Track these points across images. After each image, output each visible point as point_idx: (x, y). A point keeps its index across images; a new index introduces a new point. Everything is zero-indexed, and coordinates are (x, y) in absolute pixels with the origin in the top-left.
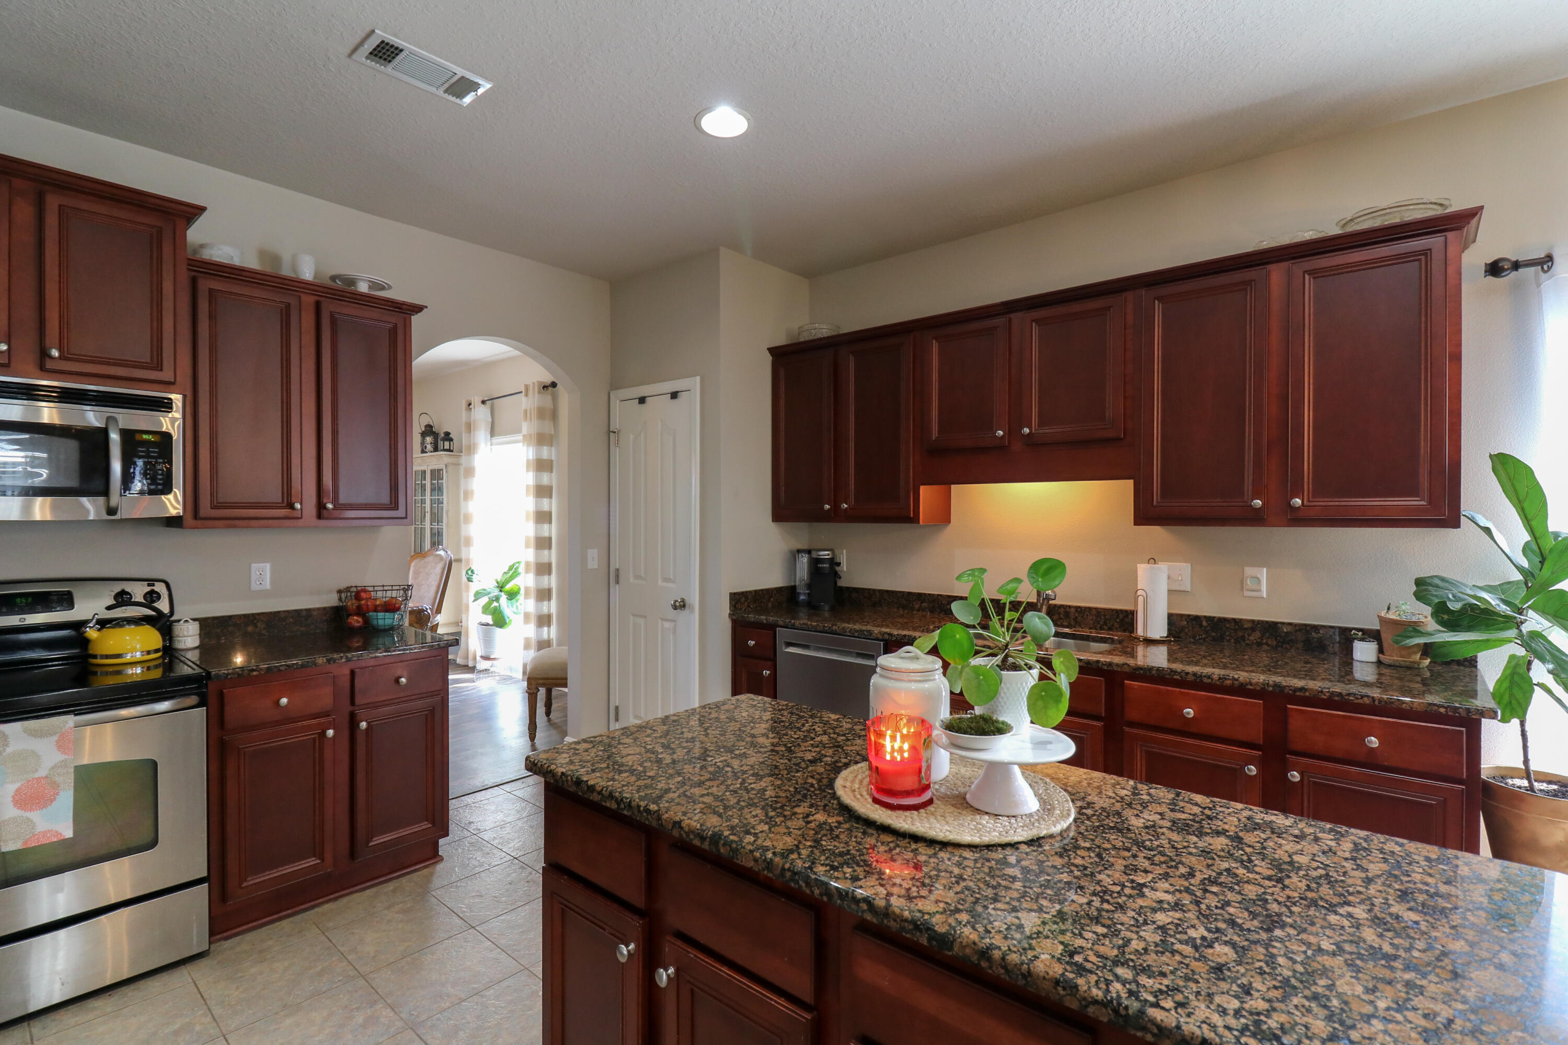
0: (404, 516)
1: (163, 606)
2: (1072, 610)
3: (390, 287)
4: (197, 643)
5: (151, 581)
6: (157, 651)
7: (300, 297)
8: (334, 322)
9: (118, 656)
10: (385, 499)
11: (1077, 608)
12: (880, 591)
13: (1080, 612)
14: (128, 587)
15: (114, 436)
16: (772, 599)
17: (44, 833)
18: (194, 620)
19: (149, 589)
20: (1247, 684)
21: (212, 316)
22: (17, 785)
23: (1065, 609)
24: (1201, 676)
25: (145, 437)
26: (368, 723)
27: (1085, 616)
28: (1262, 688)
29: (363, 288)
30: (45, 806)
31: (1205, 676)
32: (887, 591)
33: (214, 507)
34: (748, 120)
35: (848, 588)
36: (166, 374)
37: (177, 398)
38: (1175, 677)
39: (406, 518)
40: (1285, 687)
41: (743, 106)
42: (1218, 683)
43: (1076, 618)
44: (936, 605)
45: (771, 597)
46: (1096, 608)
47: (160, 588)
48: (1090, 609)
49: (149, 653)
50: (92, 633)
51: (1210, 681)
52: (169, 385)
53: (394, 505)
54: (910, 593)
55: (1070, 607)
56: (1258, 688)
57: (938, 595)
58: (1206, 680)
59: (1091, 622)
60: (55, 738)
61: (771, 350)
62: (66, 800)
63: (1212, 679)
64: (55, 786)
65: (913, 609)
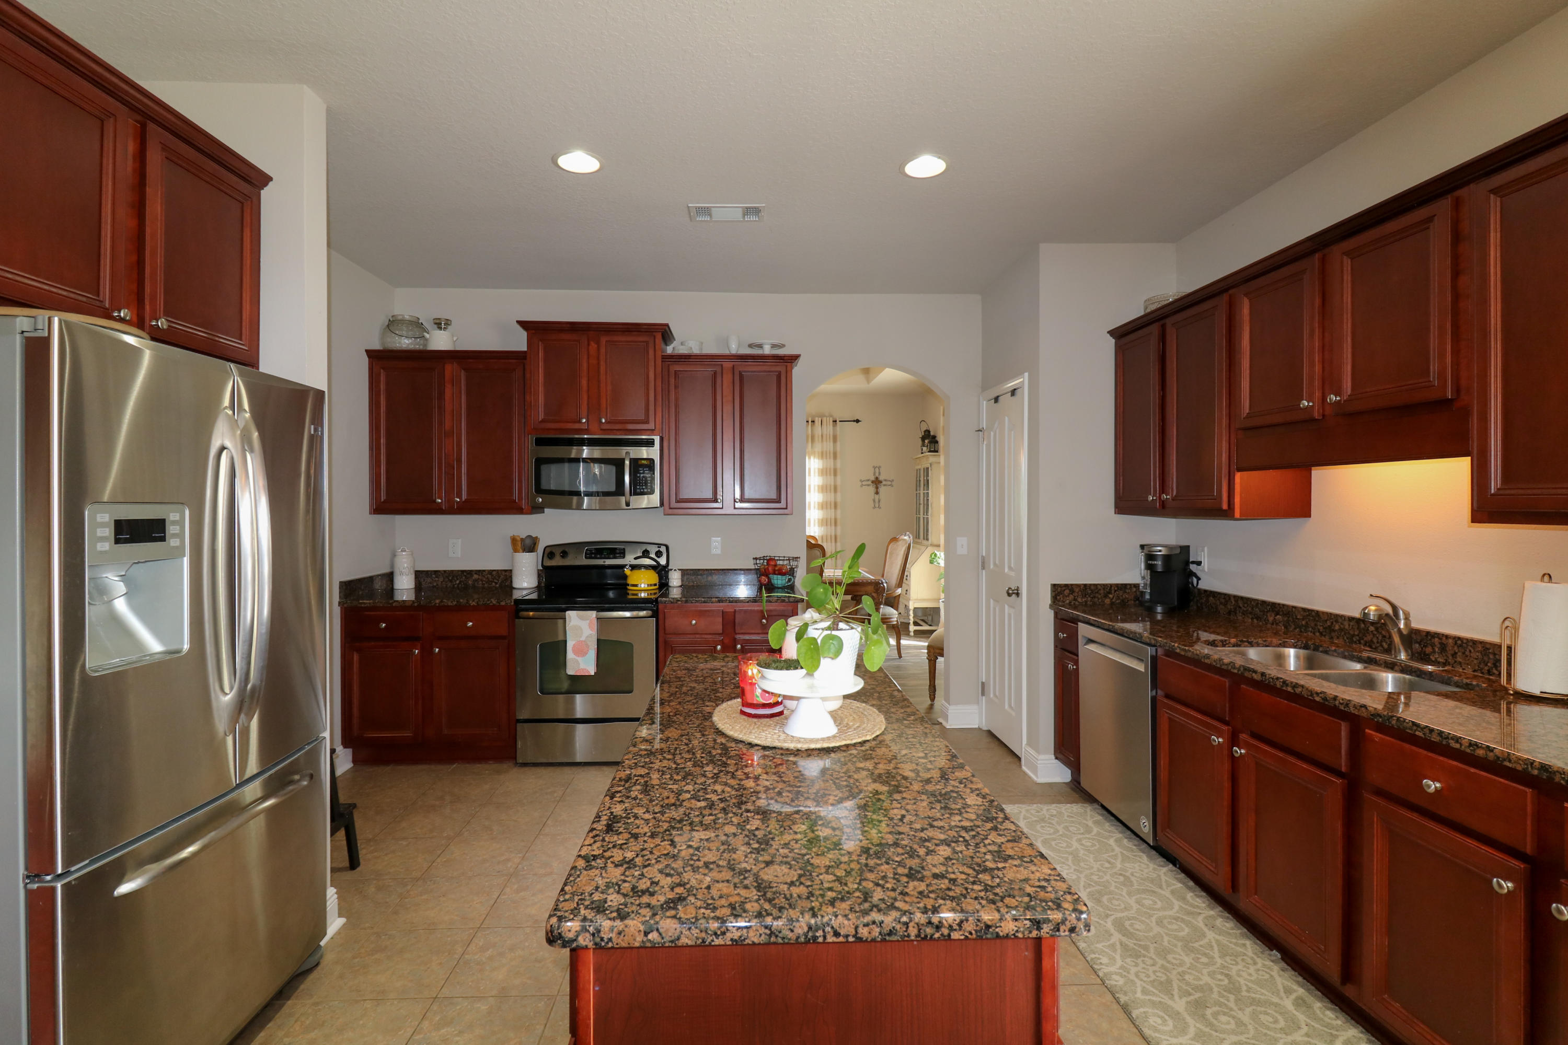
0: (785, 507)
1: (663, 561)
2: (1450, 641)
3: (784, 346)
4: (680, 584)
5: (659, 545)
6: (655, 585)
7: (722, 365)
8: (741, 377)
9: (636, 586)
10: (773, 496)
11: (1457, 639)
12: (1235, 597)
13: (1461, 646)
14: (649, 548)
15: (627, 462)
16: (1111, 596)
17: (583, 669)
18: (679, 570)
19: (658, 549)
20: (1504, 760)
21: (676, 387)
22: (574, 642)
23: (1440, 639)
24: (1447, 738)
25: (643, 462)
26: (742, 646)
27: (1467, 653)
28: (1524, 769)
29: (767, 350)
30: (583, 656)
31: (1452, 739)
32: (1242, 598)
33: (677, 501)
34: (943, 159)
35: (1205, 591)
36: (651, 426)
37: (657, 439)
38: (1417, 733)
39: (786, 508)
40: (1555, 772)
41: (939, 152)
42: (1468, 751)
43: (1456, 653)
44: (1291, 619)
45: (1110, 593)
46: (1482, 642)
47: (663, 549)
48: (1474, 642)
49: (651, 585)
50: (627, 571)
51: (1457, 746)
52: (652, 431)
53: (778, 501)
54: (1264, 602)
55: (1447, 637)
56: (1519, 768)
57: (1293, 607)
58: (1454, 745)
59: (1475, 662)
60: (588, 622)
61: (1112, 333)
62: (592, 654)
63: (1461, 745)
64: (588, 646)
65: (1267, 621)
